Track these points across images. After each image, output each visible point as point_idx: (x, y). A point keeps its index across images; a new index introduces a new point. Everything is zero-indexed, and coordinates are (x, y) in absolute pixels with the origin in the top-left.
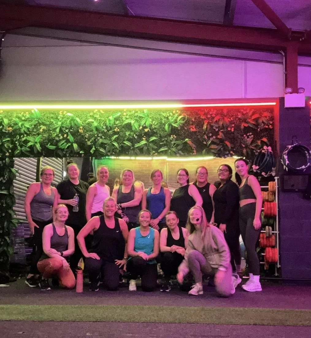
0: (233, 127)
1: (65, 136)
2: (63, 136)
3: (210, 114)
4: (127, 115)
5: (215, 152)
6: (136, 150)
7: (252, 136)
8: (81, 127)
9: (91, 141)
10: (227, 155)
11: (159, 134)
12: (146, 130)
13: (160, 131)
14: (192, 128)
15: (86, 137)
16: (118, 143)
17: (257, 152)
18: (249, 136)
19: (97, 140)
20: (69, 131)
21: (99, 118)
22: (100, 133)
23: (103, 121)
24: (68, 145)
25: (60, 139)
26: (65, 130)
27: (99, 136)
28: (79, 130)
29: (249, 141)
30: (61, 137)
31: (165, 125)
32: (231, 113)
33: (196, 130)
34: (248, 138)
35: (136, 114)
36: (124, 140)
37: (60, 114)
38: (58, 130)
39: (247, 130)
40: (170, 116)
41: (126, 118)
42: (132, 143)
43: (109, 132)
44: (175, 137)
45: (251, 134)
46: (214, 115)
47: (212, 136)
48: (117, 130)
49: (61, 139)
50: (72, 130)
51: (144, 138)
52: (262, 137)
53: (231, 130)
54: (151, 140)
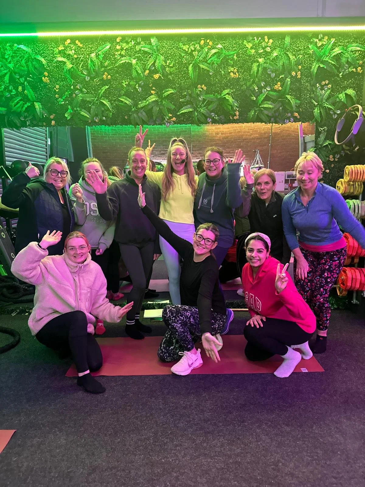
0: (299, 70)
1: (20, 88)
2: (17, 89)
3: (262, 47)
4: (122, 49)
5: (270, 115)
6: (141, 113)
7: (330, 86)
8: (46, 74)
9: (64, 97)
10: (289, 118)
11: (178, 84)
12: (156, 76)
13: (179, 78)
14: (233, 72)
15: (55, 90)
16: (110, 101)
17: (335, 113)
18: (324, 85)
19: (74, 95)
20: (26, 80)
21: (76, 56)
22: (78, 83)
23: (82, 61)
24: (26, 106)
25: (11, 95)
26: (19, 79)
27: (78, 89)
28: (43, 78)
29: (324, 94)
30: (14, 91)
31: (187, 68)
32: (297, 46)
33: (239, 75)
34: (322, 89)
35: (138, 48)
36: (120, 96)
37: (6, 49)
38: (7, 78)
39: (323, 74)
40: (195, 51)
41: (120, 54)
42: (133, 99)
43: (93, 81)
44: (205, 88)
45: (327, 82)
46: (268, 49)
47: (265, 87)
48: (107, 76)
49: (14, 95)
50: (30, 77)
51: (153, 90)
52: (345, 88)
53: (296, 75)
54: (166, 94)
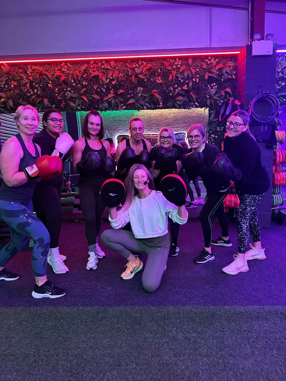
0: (198, 77)
1: (36, 91)
2: (34, 91)
3: (175, 65)
4: (94, 68)
5: (181, 104)
6: (105, 104)
7: (216, 86)
8: (50, 82)
9: (60, 95)
10: (192, 106)
11: (126, 87)
12: (114, 83)
13: (127, 83)
14: (158, 79)
15: (55, 91)
16: (87, 97)
17: (220, 102)
18: (213, 86)
19: (66, 94)
20: (39, 86)
21: (67, 72)
22: (69, 87)
23: (71, 74)
24: (39, 100)
25: (30, 94)
26: (35, 85)
27: (68, 91)
28: (49, 84)
29: (213, 91)
30: (32, 92)
31: (131, 77)
32: (196, 63)
33: (162, 81)
34: (212, 88)
35: (103, 67)
36: (93, 94)
37: (28, 69)
38: (28, 85)
39: (211, 80)
40: (136, 67)
41: (93, 71)
42: (100, 96)
43: (77, 86)
44: (142, 89)
45: (215, 84)
46: (179, 66)
47: (177, 88)
48: (85, 83)
49: (32, 94)
50: (42, 84)
51: (112, 90)
52: (225, 88)
53: (196, 81)
54: (119, 93)
